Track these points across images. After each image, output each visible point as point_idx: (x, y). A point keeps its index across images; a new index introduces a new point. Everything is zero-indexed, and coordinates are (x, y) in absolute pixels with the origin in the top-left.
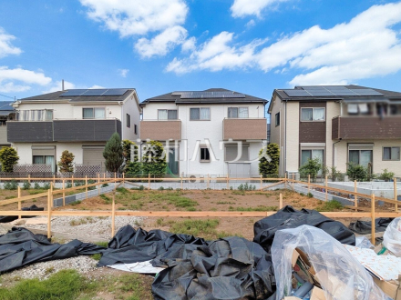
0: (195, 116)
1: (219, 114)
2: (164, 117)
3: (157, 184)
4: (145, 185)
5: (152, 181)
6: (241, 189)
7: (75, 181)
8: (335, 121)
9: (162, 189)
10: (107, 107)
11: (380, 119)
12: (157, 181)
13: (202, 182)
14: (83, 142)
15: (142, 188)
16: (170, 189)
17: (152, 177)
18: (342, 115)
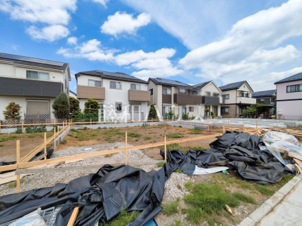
0: (113, 86)
1: (126, 86)
2: (92, 84)
3: (96, 125)
4: (88, 126)
5: (92, 124)
6: (143, 125)
7: (25, 126)
8: (175, 95)
9: (100, 128)
10: (51, 73)
11: (189, 96)
12: (95, 124)
13: (118, 123)
14: (27, 96)
15: (85, 129)
16: (105, 128)
17: (92, 121)
18: (177, 92)
